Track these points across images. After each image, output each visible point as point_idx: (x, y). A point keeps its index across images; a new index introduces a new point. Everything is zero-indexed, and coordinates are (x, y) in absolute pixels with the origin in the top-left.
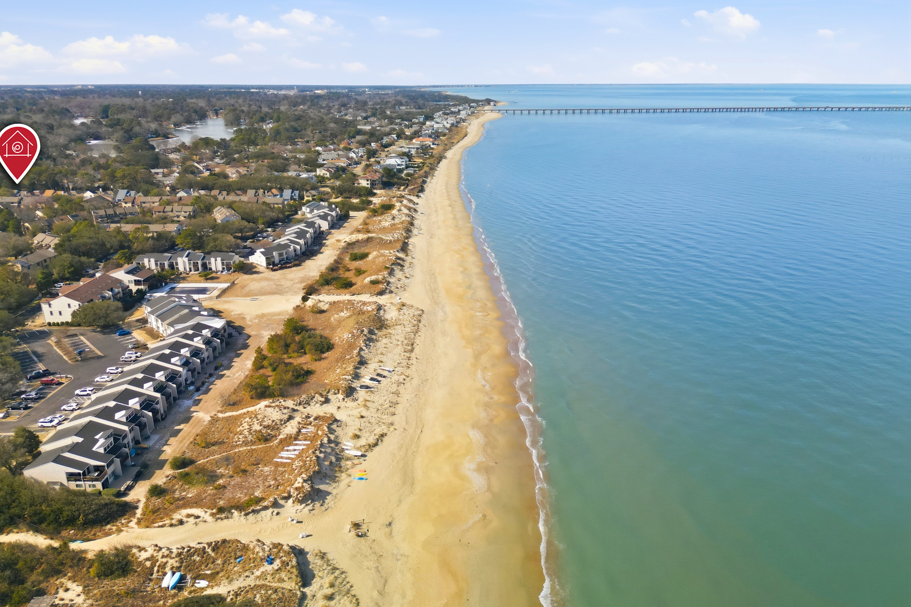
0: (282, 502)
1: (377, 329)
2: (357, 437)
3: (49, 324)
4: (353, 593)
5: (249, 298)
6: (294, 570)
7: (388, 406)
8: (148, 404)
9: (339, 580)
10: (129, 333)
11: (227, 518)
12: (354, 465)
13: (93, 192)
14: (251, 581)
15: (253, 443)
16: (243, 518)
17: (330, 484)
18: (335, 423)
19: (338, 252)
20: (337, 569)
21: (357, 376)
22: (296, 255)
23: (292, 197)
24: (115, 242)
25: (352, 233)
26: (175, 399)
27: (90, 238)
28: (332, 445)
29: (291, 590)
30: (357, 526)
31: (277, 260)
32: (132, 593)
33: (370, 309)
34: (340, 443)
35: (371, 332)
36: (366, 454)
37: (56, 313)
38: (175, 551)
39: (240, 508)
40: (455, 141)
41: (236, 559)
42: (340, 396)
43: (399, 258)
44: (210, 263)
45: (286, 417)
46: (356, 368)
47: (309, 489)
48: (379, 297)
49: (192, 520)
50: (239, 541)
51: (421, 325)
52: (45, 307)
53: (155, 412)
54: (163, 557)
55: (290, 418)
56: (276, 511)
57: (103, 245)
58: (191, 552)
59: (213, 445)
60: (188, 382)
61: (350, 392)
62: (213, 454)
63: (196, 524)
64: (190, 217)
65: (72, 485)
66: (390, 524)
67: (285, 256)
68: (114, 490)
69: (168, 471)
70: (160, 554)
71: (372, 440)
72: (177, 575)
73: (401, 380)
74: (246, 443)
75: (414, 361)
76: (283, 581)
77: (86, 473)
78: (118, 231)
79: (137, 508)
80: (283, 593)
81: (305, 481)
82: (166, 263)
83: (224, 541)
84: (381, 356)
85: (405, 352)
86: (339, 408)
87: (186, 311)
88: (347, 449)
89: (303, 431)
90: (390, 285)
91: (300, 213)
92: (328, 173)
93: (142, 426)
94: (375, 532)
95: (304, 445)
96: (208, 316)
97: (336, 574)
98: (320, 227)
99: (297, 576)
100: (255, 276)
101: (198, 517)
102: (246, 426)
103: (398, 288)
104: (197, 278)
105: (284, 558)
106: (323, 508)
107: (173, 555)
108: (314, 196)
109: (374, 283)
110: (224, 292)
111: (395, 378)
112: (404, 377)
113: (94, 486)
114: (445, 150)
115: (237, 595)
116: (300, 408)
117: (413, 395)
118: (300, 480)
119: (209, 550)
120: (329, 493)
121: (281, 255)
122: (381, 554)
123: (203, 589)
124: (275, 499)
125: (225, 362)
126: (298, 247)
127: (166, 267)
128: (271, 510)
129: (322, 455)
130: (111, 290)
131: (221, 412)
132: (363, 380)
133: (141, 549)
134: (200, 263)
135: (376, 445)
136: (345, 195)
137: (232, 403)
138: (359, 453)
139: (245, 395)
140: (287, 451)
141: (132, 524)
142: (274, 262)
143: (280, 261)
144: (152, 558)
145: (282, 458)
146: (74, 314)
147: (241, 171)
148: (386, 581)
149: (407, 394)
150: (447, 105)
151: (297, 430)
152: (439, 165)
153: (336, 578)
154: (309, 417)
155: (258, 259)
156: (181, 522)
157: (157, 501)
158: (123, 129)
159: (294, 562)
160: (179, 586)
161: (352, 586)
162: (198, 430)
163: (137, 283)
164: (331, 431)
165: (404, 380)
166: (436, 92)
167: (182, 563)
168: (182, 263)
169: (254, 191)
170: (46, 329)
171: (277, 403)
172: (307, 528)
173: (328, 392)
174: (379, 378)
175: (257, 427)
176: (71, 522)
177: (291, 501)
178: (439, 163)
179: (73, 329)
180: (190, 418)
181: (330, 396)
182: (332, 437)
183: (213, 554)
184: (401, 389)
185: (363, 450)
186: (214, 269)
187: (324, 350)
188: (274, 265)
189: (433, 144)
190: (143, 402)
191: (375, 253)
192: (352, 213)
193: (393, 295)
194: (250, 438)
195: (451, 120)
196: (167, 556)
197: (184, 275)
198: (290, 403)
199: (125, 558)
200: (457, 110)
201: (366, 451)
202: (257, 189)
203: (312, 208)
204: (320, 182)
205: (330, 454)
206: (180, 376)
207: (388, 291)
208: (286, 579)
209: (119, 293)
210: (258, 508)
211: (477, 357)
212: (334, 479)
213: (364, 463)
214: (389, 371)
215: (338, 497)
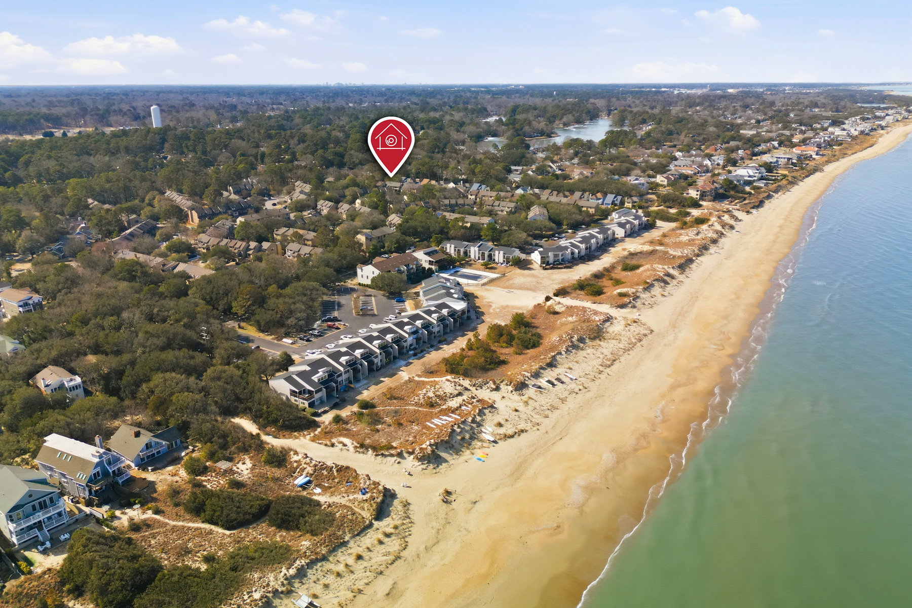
0: (406, 455)
1: (589, 338)
2: (500, 425)
3: (360, 284)
4: (407, 539)
5: (507, 290)
6: (374, 505)
7: (546, 408)
8: (368, 356)
9: (404, 527)
10: (404, 301)
11: (363, 453)
12: (483, 447)
13: (455, 183)
14: (344, 501)
15: (421, 405)
16: (373, 457)
17: (452, 455)
18: (489, 409)
19: (615, 261)
20: (410, 518)
21: (537, 375)
22: (573, 258)
23: (613, 201)
24: (437, 227)
25: (644, 244)
26: (395, 358)
27: (421, 222)
28: (474, 425)
29: (363, 518)
30: (448, 493)
31: (551, 260)
32: (276, 480)
33: (597, 319)
34: (482, 426)
35: (581, 340)
36: (498, 441)
37: (365, 277)
38: (314, 462)
39: (374, 449)
40: (850, 152)
41: (347, 482)
42: (510, 388)
43: (668, 275)
44: (494, 255)
45: (457, 392)
46: (542, 368)
47: (429, 452)
48: (619, 309)
49: (340, 446)
50: (355, 471)
51: (639, 344)
52: (359, 271)
53: (371, 363)
54: (305, 463)
55: (460, 394)
56: (399, 460)
57: (428, 229)
58: (323, 467)
59: (395, 399)
60: (412, 348)
61: (521, 387)
62: (390, 405)
63: (341, 450)
64: (510, 213)
65: (293, 399)
66: (475, 503)
67: (560, 258)
68: (312, 410)
69: (355, 408)
70: (304, 461)
71: (510, 432)
72: (308, 479)
73: (577, 390)
74: (417, 404)
75: (602, 376)
76: (364, 509)
77: (302, 392)
78: (444, 218)
79: (319, 427)
80: (357, 518)
81: (431, 445)
82: (462, 250)
83: (348, 468)
84: (575, 364)
85: (602, 365)
86: (503, 397)
87: (444, 291)
88: (485, 433)
89: (463, 408)
90: (638, 300)
91: (609, 218)
92: (666, 180)
93: (356, 371)
94: (459, 504)
95: (455, 419)
96: (458, 298)
97: (404, 522)
98: (614, 234)
99: (374, 510)
100: (526, 272)
101: (345, 445)
102: (424, 391)
103: (644, 304)
104: (479, 266)
105: (375, 494)
106: (434, 471)
107: (311, 465)
108: (635, 202)
109: (622, 295)
110: (492, 281)
111: (573, 386)
112: (581, 387)
113: (304, 404)
114: (828, 162)
115: (329, 506)
116: (473, 389)
117: (577, 406)
118: (428, 443)
119: (335, 470)
120: (446, 461)
121: (556, 256)
122: (451, 521)
123: (315, 494)
124: (402, 451)
125: (449, 339)
126: (576, 251)
127: (462, 253)
128: (395, 458)
129: (458, 430)
130: (407, 266)
131: (419, 376)
132: (541, 380)
133: (296, 453)
134: (487, 253)
135: (512, 437)
136: (667, 204)
137: (430, 372)
138: (492, 439)
139: (443, 367)
140: (441, 419)
141: (308, 437)
142: (548, 262)
143: (554, 262)
144: (298, 462)
145: (432, 423)
146: (373, 280)
147: (585, 172)
148: (438, 542)
149: (573, 402)
150: (874, 108)
151: (458, 405)
152: (806, 180)
153: (403, 524)
154: (474, 398)
155: (536, 257)
156: (333, 445)
157: (334, 426)
158: (514, 128)
159: (379, 500)
160: (304, 486)
161: (410, 535)
162: (393, 385)
163: (431, 263)
164: (481, 413)
165: (580, 390)
166: (876, 91)
167: (315, 472)
168: (474, 251)
169: (581, 193)
170: (356, 287)
171: (457, 380)
172: (411, 481)
173: (502, 382)
174: (556, 382)
175: (431, 394)
176: (274, 422)
177: (412, 457)
178: (807, 176)
179: (370, 291)
180: (395, 374)
181: (502, 386)
182: (478, 419)
183: (336, 474)
184: (571, 398)
185: (498, 437)
186: (497, 260)
187: (530, 346)
188: (548, 264)
189: (817, 154)
190: (364, 354)
191: (647, 266)
192: (659, 223)
193: (635, 310)
194: (422, 401)
195: (865, 126)
196: (308, 464)
197: (472, 262)
198: (466, 383)
199: (285, 455)
200: (883, 114)
201: (500, 439)
202: (584, 191)
203: (621, 214)
204: (651, 189)
205: (467, 431)
206: (406, 341)
207: (630, 305)
208: (366, 509)
209: (412, 268)
210: (387, 453)
211: (673, 388)
212: (458, 452)
213: (492, 448)
214: (571, 379)
215: (452, 467)
